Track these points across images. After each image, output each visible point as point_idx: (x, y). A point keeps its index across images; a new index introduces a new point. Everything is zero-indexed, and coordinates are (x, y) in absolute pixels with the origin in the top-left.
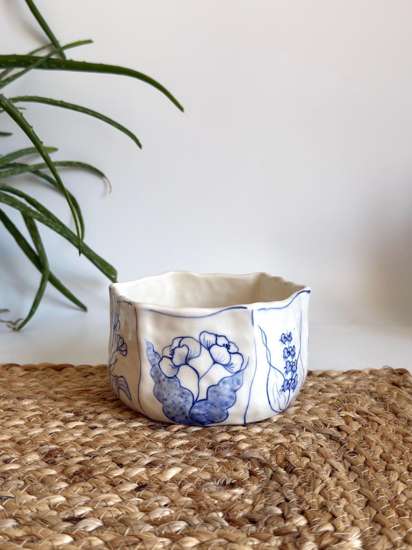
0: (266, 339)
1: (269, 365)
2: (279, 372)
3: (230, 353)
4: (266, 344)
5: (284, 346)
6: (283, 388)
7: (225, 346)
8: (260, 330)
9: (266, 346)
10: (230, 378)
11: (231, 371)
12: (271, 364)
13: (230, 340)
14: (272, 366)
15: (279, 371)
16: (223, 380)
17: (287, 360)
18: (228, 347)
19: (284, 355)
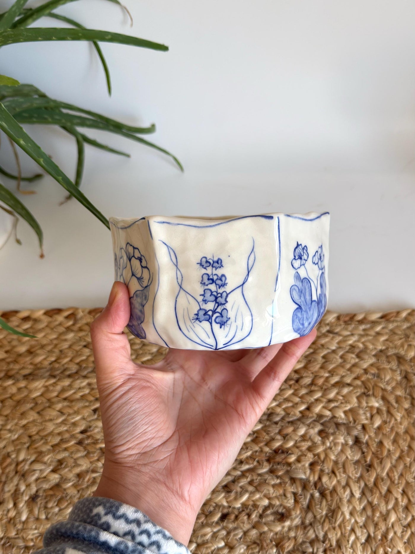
0: (176, 258)
1: (179, 287)
2: (193, 299)
3: (142, 267)
4: (176, 263)
5: (204, 271)
6: (196, 316)
7: (139, 259)
8: (165, 246)
9: (177, 266)
10: (140, 291)
11: (141, 284)
12: (182, 287)
13: (142, 254)
14: (183, 289)
15: (192, 297)
16: (136, 293)
17: (206, 287)
18: (140, 260)
19: (202, 280)
